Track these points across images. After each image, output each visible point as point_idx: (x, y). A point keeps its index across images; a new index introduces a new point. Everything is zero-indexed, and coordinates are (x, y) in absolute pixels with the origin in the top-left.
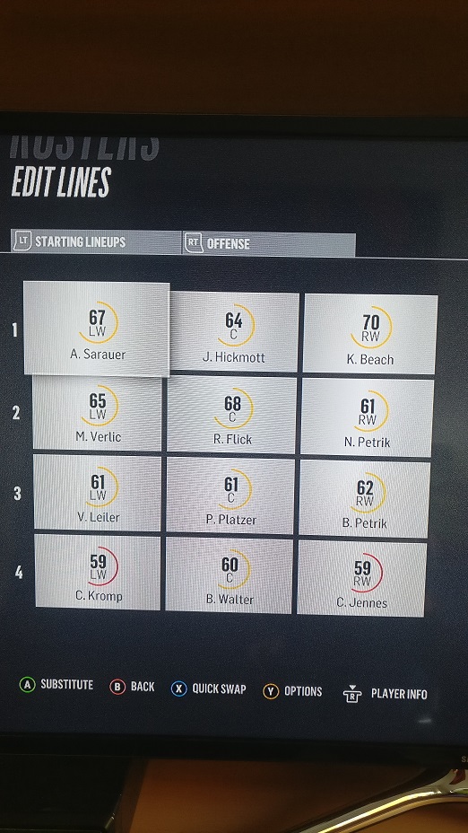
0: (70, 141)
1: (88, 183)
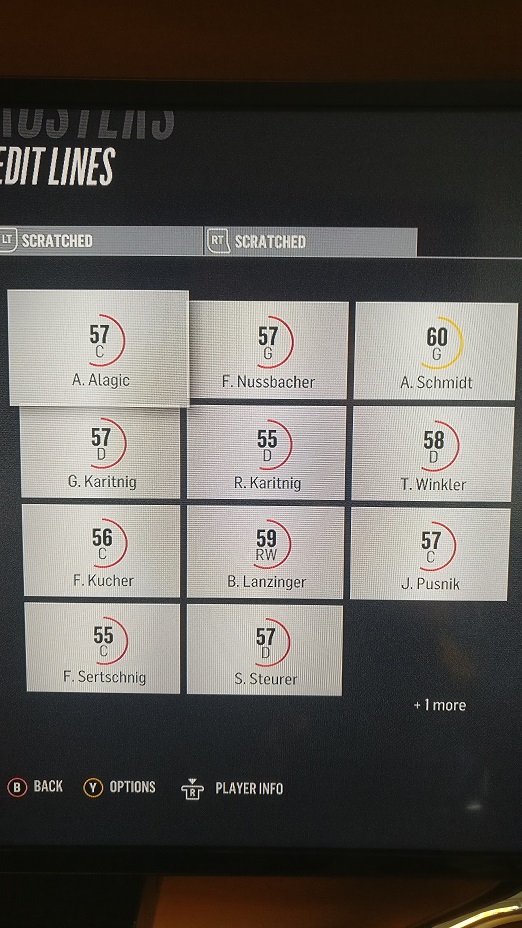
0: (64, 115)
1: (87, 167)
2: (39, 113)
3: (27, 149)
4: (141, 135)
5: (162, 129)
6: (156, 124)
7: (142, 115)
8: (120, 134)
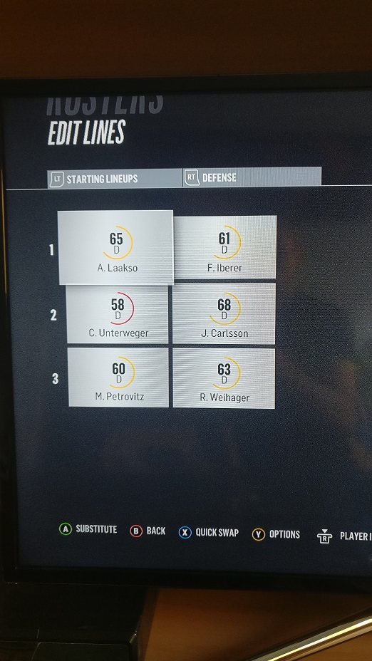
0: (93, 100)
1: (108, 132)
2: (78, 100)
3: (71, 123)
4: (142, 111)
5: (155, 107)
6: (151, 104)
7: (142, 99)
8: (128, 111)
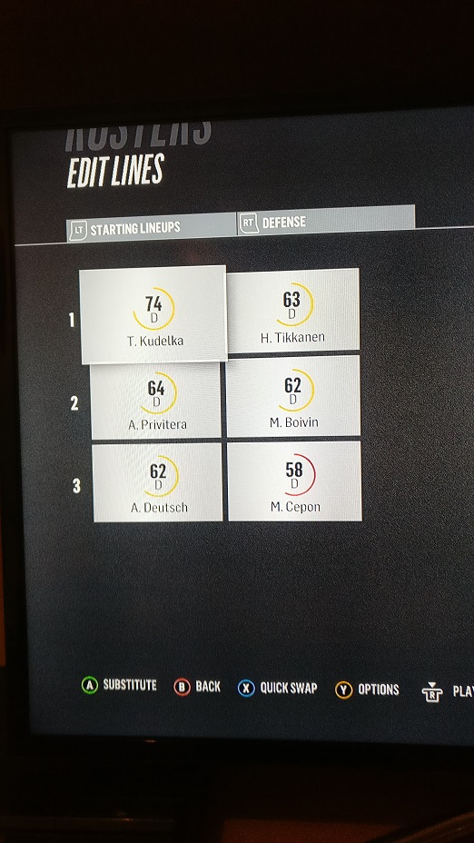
0: (123, 130)
1: (142, 170)
3: (95, 159)
4: (185, 142)
5: (202, 136)
6: (197, 133)
7: (185, 126)
8: (168, 143)
